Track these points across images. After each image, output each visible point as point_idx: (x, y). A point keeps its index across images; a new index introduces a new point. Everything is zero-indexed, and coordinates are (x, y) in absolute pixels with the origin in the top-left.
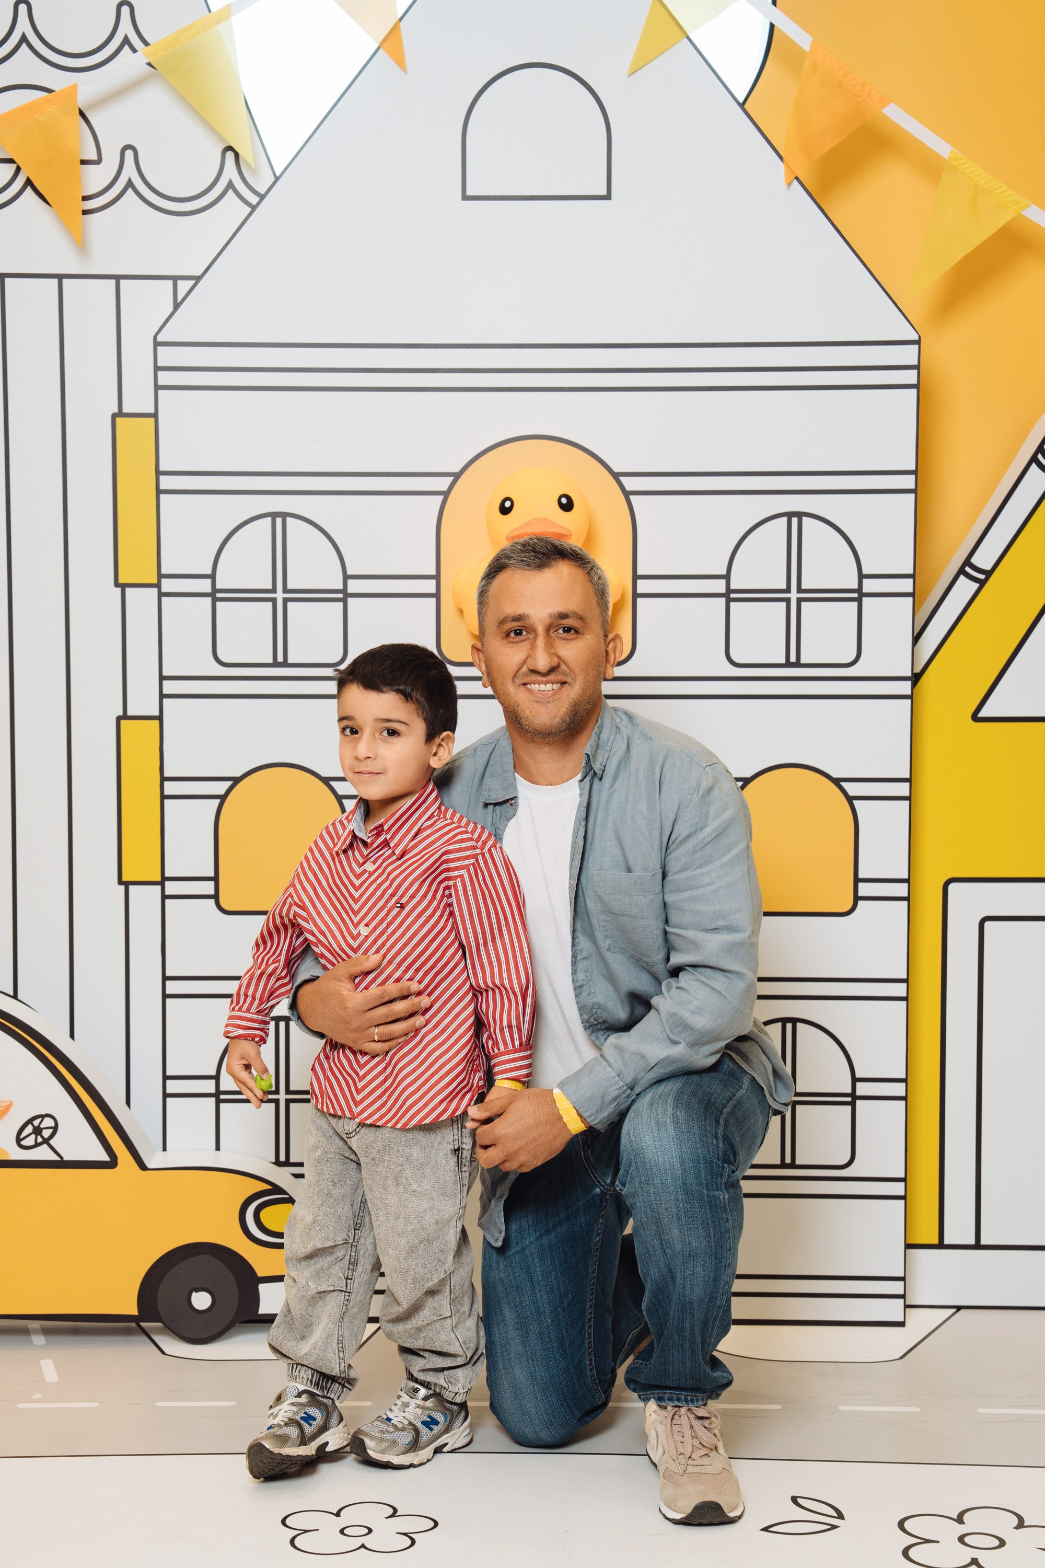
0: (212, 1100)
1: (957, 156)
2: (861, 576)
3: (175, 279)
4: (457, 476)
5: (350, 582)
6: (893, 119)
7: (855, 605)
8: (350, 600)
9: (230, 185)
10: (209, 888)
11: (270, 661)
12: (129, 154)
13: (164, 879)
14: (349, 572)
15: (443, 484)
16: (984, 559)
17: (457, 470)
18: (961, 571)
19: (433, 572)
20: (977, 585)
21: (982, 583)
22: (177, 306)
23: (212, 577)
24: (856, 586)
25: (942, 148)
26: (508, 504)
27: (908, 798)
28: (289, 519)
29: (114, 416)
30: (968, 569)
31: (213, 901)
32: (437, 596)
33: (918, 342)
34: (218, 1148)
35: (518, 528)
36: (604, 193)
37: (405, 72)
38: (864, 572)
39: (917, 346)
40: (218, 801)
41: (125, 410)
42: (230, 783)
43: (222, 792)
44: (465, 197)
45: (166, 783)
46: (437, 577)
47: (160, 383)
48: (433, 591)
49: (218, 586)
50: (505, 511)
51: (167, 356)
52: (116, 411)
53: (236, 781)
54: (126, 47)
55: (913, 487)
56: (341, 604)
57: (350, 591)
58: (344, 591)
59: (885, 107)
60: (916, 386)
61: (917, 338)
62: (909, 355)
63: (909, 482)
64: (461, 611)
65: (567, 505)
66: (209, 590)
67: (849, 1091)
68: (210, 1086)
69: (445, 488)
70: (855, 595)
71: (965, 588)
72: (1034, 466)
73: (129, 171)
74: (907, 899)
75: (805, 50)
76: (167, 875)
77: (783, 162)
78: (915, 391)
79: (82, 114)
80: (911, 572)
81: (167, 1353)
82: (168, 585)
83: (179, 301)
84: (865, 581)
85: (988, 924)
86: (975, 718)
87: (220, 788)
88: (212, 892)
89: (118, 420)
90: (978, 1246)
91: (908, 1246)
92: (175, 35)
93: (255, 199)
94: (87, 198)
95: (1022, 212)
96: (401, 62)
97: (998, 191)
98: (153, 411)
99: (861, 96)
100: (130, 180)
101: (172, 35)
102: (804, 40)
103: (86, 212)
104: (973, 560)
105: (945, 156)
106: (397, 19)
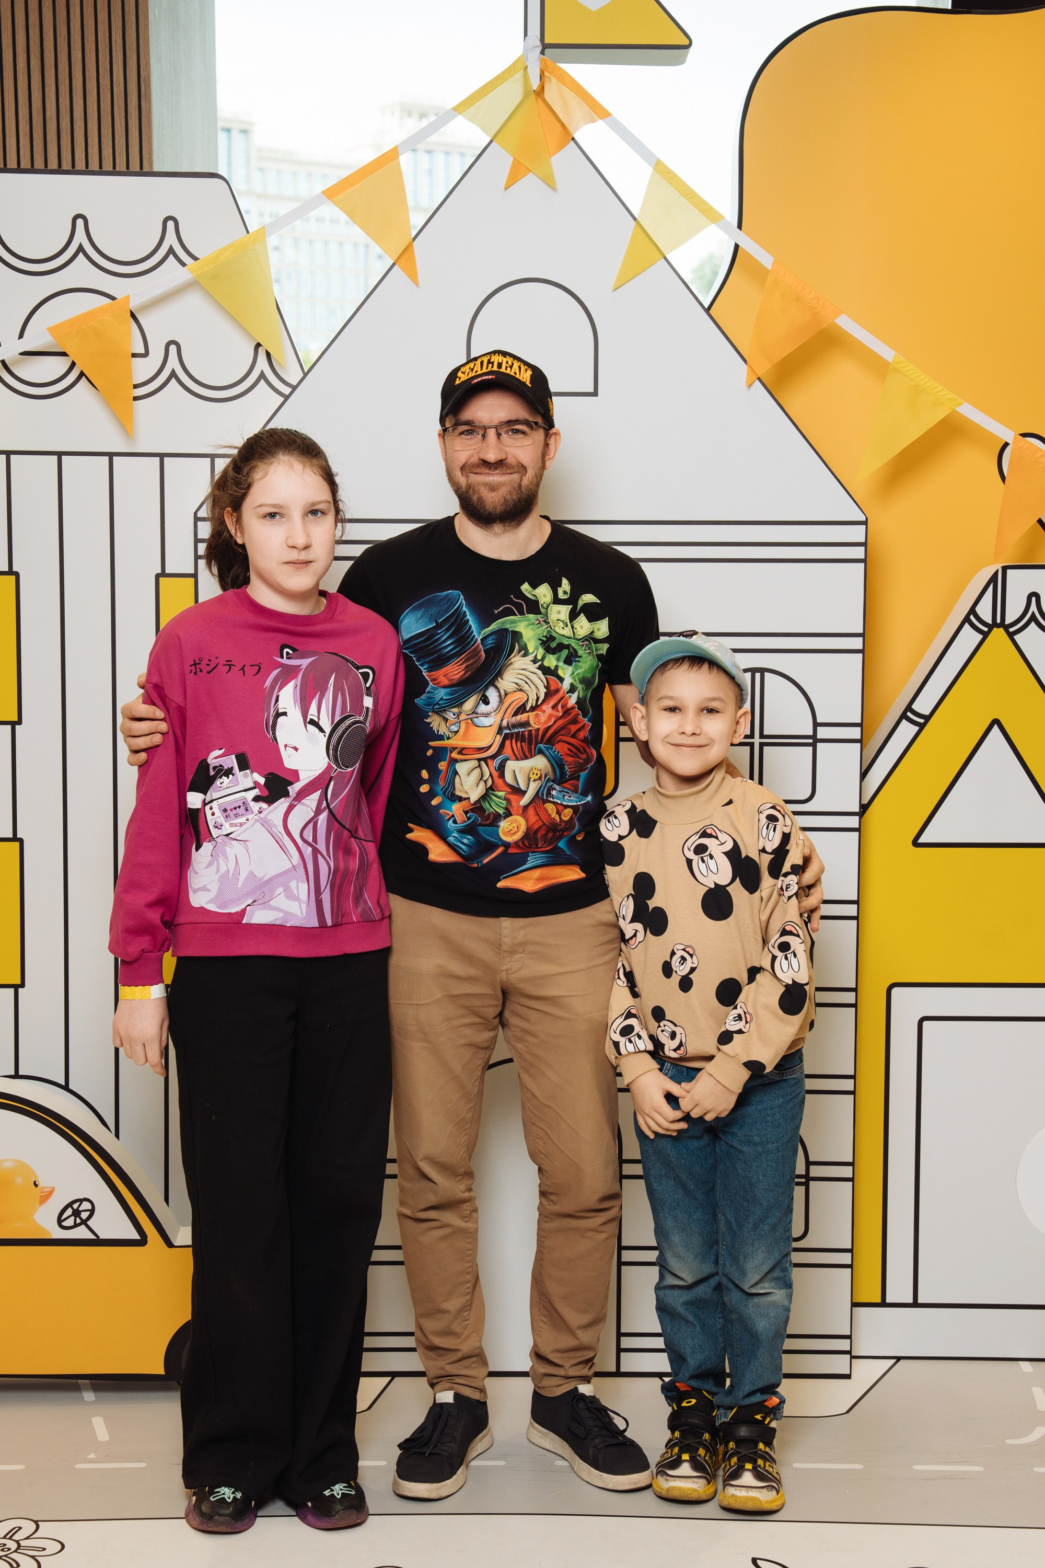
1: (900, 360)
2: (816, 725)
3: (213, 457)
6: (844, 328)
7: (811, 748)
9: (262, 376)
12: (173, 348)
16: (923, 705)
18: (904, 716)
20: (918, 728)
21: (922, 727)
24: (811, 733)
25: (887, 353)
27: (856, 918)
29: (158, 577)
30: (909, 714)
33: (865, 523)
36: (592, 391)
37: (418, 286)
38: (819, 721)
39: (865, 526)
41: (167, 571)
52: (160, 572)
54: (171, 257)
55: (861, 647)
59: (837, 318)
60: (864, 561)
61: (865, 520)
62: (857, 534)
63: (857, 643)
67: (804, 1173)
70: (811, 741)
71: (907, 730)
72: (967, 624)
73: (173, 363)
74: (855, 1005)
75: (767, 268)
77: (746, 363)
78: (863, 564)
79: (133, 315)
80: (859, 721)
84: (819, 728)
85: (925, 1023)
86: (915, 843)
89: (161, 579)
90: (915, 1304)
91: (854, 1305)
92: (215, 254)
93: (286, 390)
94: (136, 386)
95: (956, 409)
96: (414, 277)
97: (935, 390)
98: (193, 572)
99: (816, 308)
100: (173, 371)
101: (213, 254)
102: (766, 260)
103: (135, 399)
104: (914, 707)
105: (890, 360)
106: (411, 239)
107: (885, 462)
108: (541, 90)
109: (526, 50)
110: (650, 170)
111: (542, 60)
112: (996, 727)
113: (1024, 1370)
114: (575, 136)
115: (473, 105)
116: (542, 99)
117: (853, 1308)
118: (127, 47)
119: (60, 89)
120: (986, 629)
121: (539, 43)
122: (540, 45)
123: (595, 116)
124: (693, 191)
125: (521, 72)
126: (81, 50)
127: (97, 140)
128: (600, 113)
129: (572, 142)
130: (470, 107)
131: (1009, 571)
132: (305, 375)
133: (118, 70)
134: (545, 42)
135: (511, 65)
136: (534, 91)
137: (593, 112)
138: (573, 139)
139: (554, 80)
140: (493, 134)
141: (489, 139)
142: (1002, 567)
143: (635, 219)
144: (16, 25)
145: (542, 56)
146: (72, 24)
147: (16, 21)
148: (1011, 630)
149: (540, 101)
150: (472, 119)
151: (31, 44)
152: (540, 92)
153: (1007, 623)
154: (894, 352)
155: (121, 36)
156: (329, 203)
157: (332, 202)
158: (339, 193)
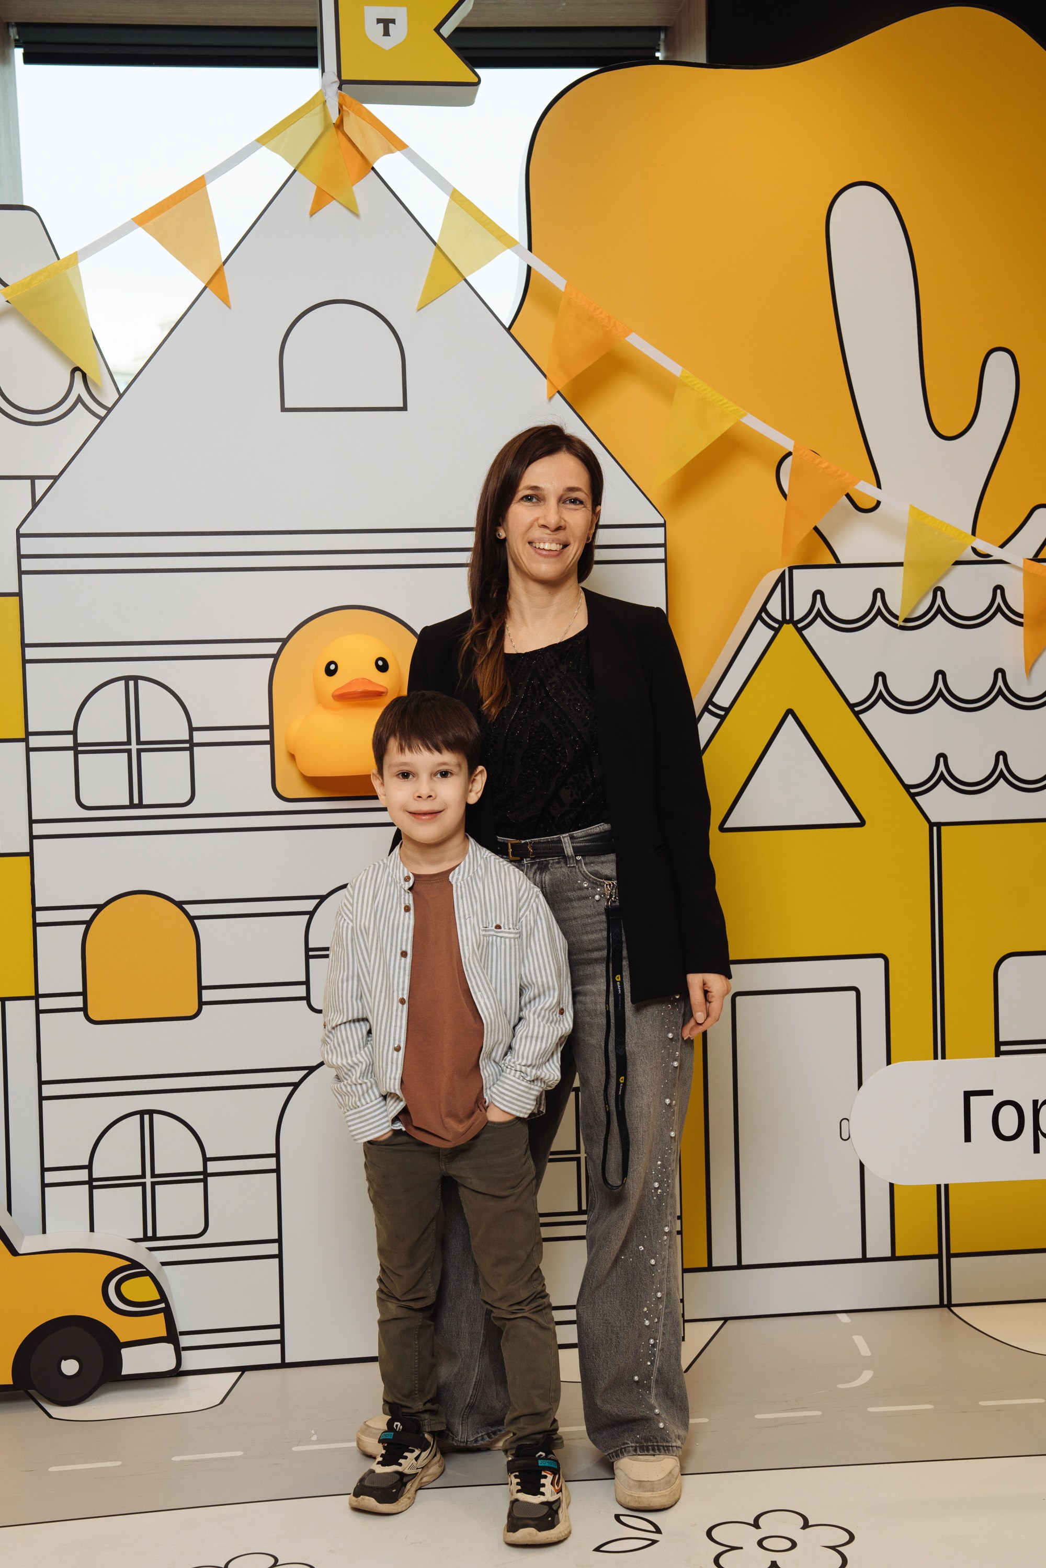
0: (87, 1186)
1: (687, 375)
3: (33, 479)
4: (284, 641)
5: (195, 733)
6: (634, 345)
8: (196, 749)
9: (79, 399)
10: (78, 1002)
11: (128, 803)
13: (37, 997)
14: (194, 726)
15: (273, 648)
16: (724, 698)
17: (285, 636)
18: (705, 709)
19: (267, 723)
20: (718, 720)
21: (723, 719)
22: (35, 504)
23: (74, 733)
25: (675, 369)
26: (332, 667)
28: (139, 681)
30: (710, 707)
31: (82, 1013)
32: (271, 743)
33: (663, 525)
34: (92, 1230)
35: (343, 687)
36: (401, 405)
37: (229, 307)
39: (663, 529)
40: (84, 926)
42: (95, 910)
43: (88, 918)
44: (284, 409)
45: (38, 913)
46: (271, 727)
47: (23, 569)
48: (268, 739)
49: (79, 741)
50: (330, 672)
51: (28, 546)
53: (100, 908)
56: (188, 753)
57: (195, 741)
58: (190, 741)
59: (627, 336)
60: (664, 561)
61: (663, 522)
62: (657, 536)
64: (292, 757)
65: (383, 666)
66: (71, 744)
68: (83, 1175)
69: (275, 652)
71: (709, 722)
72: (759, 621)
75: (560, 290)
76: (40, 992)
77: (546, 378)
78: (663, 564)
81: (54, 1417)
82: (34, 742)
83: (37, 499)
85: (738, 999)
86: (722, 828)
87: (87, 914)
88: (82, 1006)
90: (740, 1266)
91: (685, 1271)
92: (29, 278)
93: (102, 412)
95: (741, 420)
96: (225, 300)
97: (721, 403)
98: (17, 591)
99: (608, 327)
101: (26, 278)
102: (559, 282)
104: (715, 700)
105: (678, 375)
106: (221, 263)
107: (677, 470)
108: (341, 121)
109: (324, 86)
110: (447, 198)
111: (340, 95)
112: (790, 715)
113: (843, 1321)
114: (374, 166)
115: (275, 137)
116: (341, 131)
117: (684, 1274)
120: (776, 626)
121: (336, 79)
122: (338, 80)
123: (393, 148)
124: (488, 218)
125: (322, 105)
128: (395, 144)
129: (372, 172)
130: (274, 138)
131: (795, 571)
132: (120, 396)
134: (343, 78)
135: (310, 101)
136: (334, 124)
137: (389, 142)
138: (373, 169)
139: (352, 115)
140: (296, 165)
141: (294, 169)
142: (788, 567)
143: (435, 243)
145: (339, 91)
148: (800, 625)
149: (340, 133)
150: (275, 150)
152: (339, 125)
153: (795, 619)
154: (681, 368)
156: (140, 229)
157: (143, 228)
158: (149, 220)
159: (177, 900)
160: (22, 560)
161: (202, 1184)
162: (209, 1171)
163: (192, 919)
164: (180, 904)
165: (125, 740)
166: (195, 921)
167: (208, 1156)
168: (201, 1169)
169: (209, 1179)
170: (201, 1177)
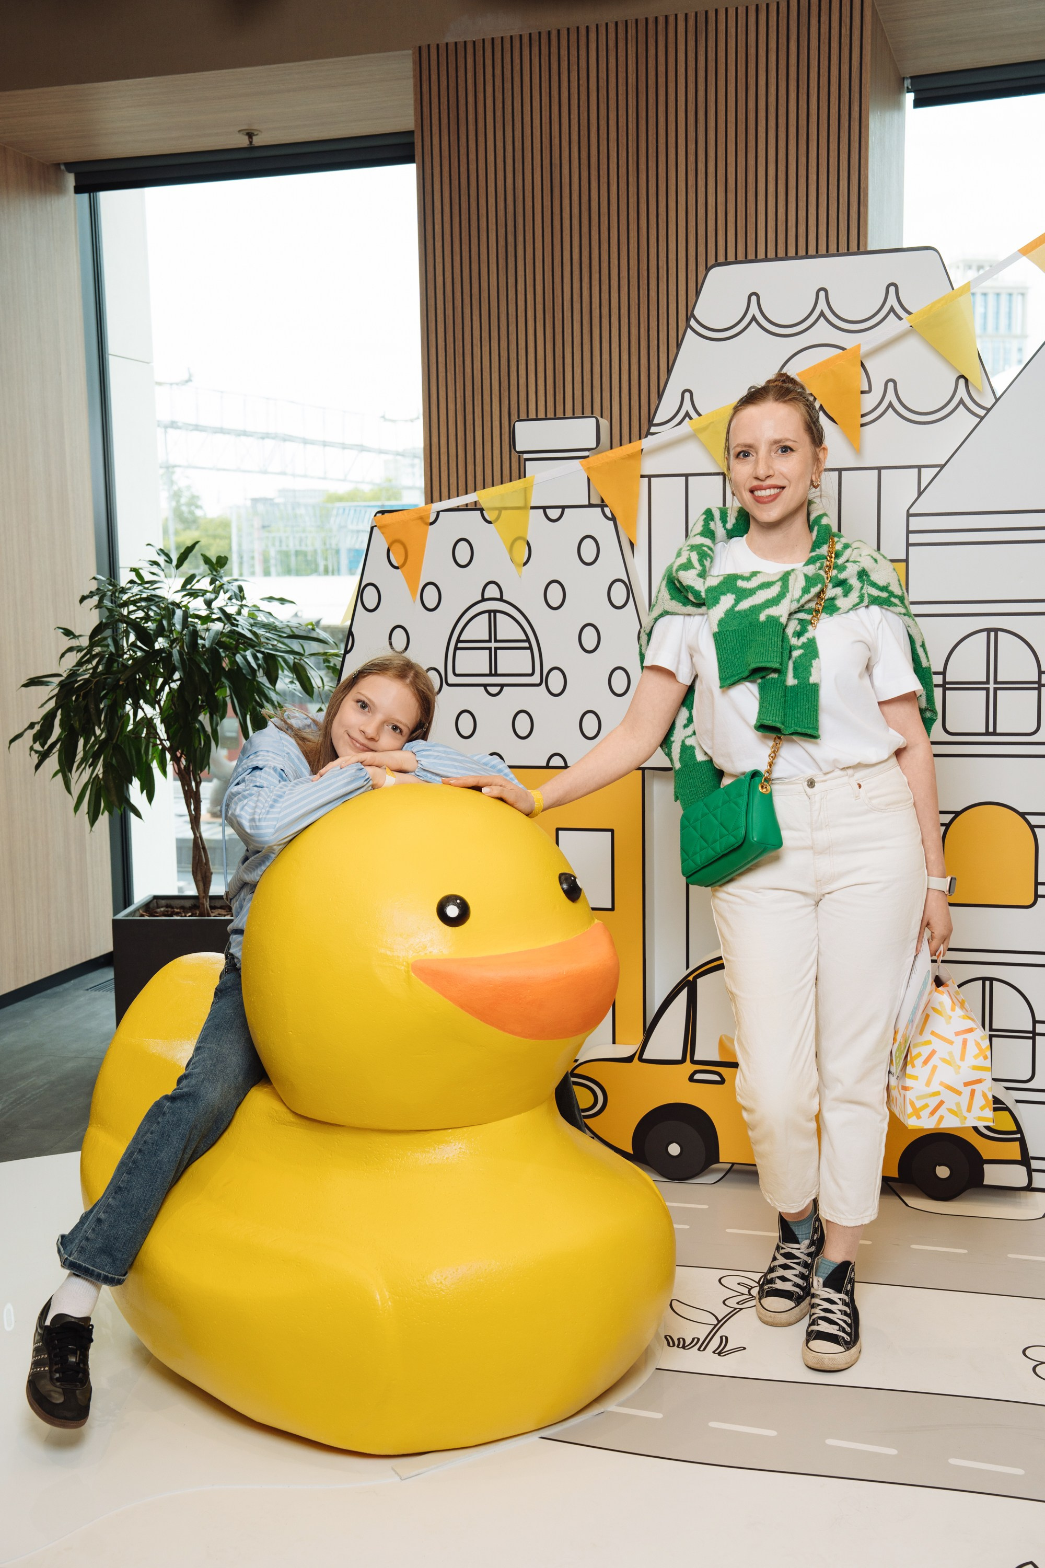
3: (919, 468)
5: (1043, 676)
8: (1043, 689)
9: (961, 402)
11: (984, 731)
12: (891, 384)
14: (1043, 669)
22: (922, 491)
23: (944, 673)
28: (999, 633)
42: (952, 816)
43: (947, 822)
47: (910, 542)
49: (947, 680)
51: (915, 523)
53: (957, 814)
54: (892, 315)
56: (1037, 691)
57: (1043, 682)
58: (1039, 682)
66: (941, 683)
73: (891, 396)
79: (861, 361)
81: (910, 1206)
93: (982, 412)
94: (863, 416)
98: (904, 557)
100: (890, 402)
101: (927, 306)
103: (862, 425)
118: (851, 167)
119: (799, 204)
126: (816, 173)
127: (825, 239)
132: (997, 400)
133: (843, 185)
144: (769, 161)
146: (810, 155)
147: (769, 157)
151: (779, 173)
155: (847, 159)
156: (1024, 258)
157: (1027, 257)
158: (1032, 250)
159: (1021, 810)
160: (910, 535)
161: (1031, 1041)
162: (1038, 1031)
163: (1032, 828)
164: (1023, 815)
165: (985, 680)
166: (1035, 829)
167: (1037, 1019)
168: (1031, 1029)
169: (1037, 1037)
170: (1031, 1035)
